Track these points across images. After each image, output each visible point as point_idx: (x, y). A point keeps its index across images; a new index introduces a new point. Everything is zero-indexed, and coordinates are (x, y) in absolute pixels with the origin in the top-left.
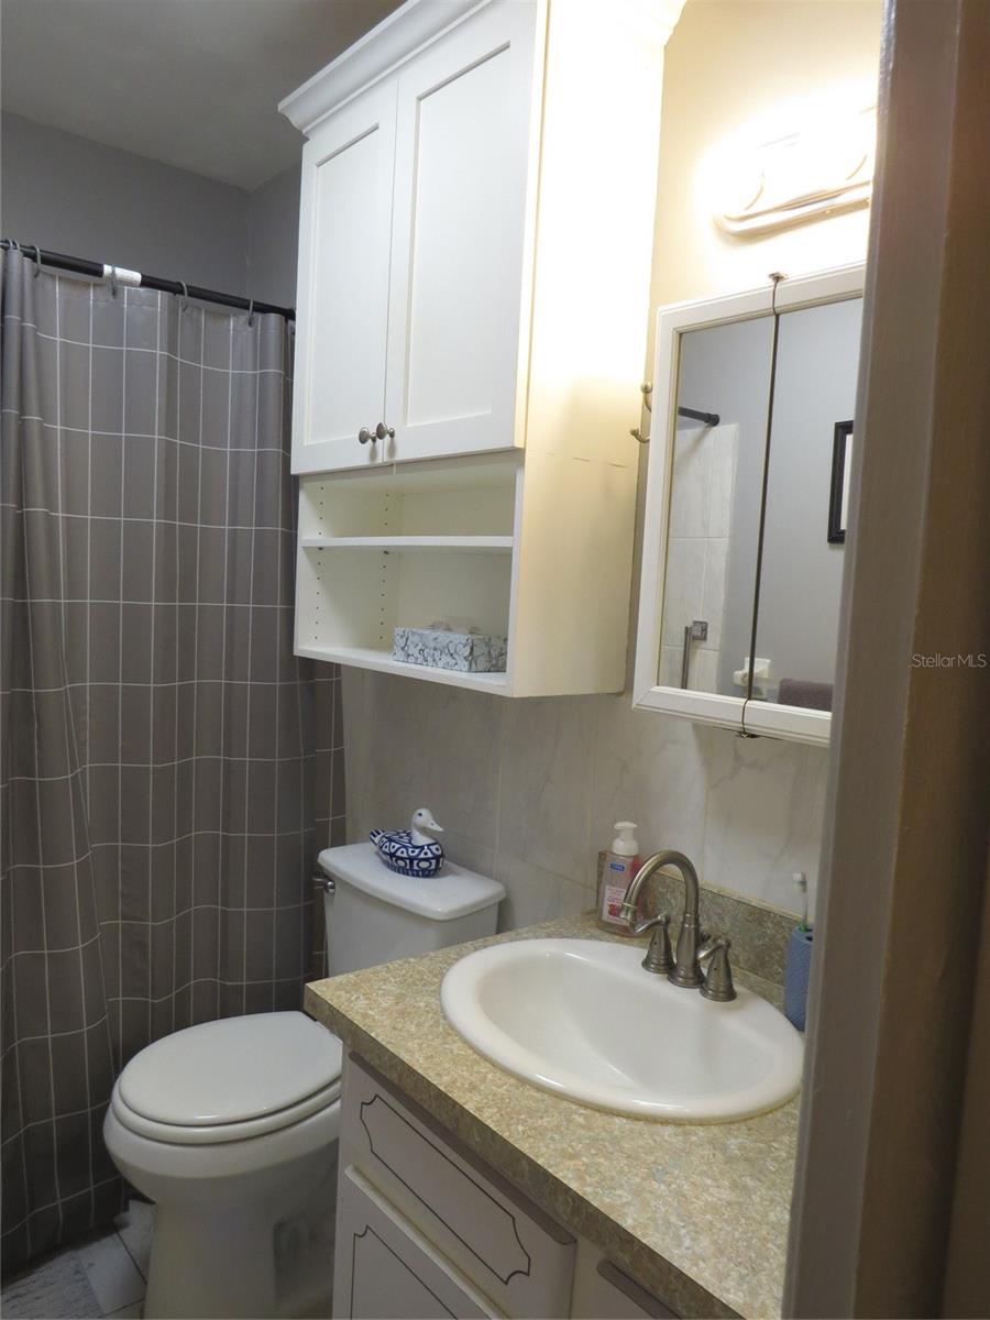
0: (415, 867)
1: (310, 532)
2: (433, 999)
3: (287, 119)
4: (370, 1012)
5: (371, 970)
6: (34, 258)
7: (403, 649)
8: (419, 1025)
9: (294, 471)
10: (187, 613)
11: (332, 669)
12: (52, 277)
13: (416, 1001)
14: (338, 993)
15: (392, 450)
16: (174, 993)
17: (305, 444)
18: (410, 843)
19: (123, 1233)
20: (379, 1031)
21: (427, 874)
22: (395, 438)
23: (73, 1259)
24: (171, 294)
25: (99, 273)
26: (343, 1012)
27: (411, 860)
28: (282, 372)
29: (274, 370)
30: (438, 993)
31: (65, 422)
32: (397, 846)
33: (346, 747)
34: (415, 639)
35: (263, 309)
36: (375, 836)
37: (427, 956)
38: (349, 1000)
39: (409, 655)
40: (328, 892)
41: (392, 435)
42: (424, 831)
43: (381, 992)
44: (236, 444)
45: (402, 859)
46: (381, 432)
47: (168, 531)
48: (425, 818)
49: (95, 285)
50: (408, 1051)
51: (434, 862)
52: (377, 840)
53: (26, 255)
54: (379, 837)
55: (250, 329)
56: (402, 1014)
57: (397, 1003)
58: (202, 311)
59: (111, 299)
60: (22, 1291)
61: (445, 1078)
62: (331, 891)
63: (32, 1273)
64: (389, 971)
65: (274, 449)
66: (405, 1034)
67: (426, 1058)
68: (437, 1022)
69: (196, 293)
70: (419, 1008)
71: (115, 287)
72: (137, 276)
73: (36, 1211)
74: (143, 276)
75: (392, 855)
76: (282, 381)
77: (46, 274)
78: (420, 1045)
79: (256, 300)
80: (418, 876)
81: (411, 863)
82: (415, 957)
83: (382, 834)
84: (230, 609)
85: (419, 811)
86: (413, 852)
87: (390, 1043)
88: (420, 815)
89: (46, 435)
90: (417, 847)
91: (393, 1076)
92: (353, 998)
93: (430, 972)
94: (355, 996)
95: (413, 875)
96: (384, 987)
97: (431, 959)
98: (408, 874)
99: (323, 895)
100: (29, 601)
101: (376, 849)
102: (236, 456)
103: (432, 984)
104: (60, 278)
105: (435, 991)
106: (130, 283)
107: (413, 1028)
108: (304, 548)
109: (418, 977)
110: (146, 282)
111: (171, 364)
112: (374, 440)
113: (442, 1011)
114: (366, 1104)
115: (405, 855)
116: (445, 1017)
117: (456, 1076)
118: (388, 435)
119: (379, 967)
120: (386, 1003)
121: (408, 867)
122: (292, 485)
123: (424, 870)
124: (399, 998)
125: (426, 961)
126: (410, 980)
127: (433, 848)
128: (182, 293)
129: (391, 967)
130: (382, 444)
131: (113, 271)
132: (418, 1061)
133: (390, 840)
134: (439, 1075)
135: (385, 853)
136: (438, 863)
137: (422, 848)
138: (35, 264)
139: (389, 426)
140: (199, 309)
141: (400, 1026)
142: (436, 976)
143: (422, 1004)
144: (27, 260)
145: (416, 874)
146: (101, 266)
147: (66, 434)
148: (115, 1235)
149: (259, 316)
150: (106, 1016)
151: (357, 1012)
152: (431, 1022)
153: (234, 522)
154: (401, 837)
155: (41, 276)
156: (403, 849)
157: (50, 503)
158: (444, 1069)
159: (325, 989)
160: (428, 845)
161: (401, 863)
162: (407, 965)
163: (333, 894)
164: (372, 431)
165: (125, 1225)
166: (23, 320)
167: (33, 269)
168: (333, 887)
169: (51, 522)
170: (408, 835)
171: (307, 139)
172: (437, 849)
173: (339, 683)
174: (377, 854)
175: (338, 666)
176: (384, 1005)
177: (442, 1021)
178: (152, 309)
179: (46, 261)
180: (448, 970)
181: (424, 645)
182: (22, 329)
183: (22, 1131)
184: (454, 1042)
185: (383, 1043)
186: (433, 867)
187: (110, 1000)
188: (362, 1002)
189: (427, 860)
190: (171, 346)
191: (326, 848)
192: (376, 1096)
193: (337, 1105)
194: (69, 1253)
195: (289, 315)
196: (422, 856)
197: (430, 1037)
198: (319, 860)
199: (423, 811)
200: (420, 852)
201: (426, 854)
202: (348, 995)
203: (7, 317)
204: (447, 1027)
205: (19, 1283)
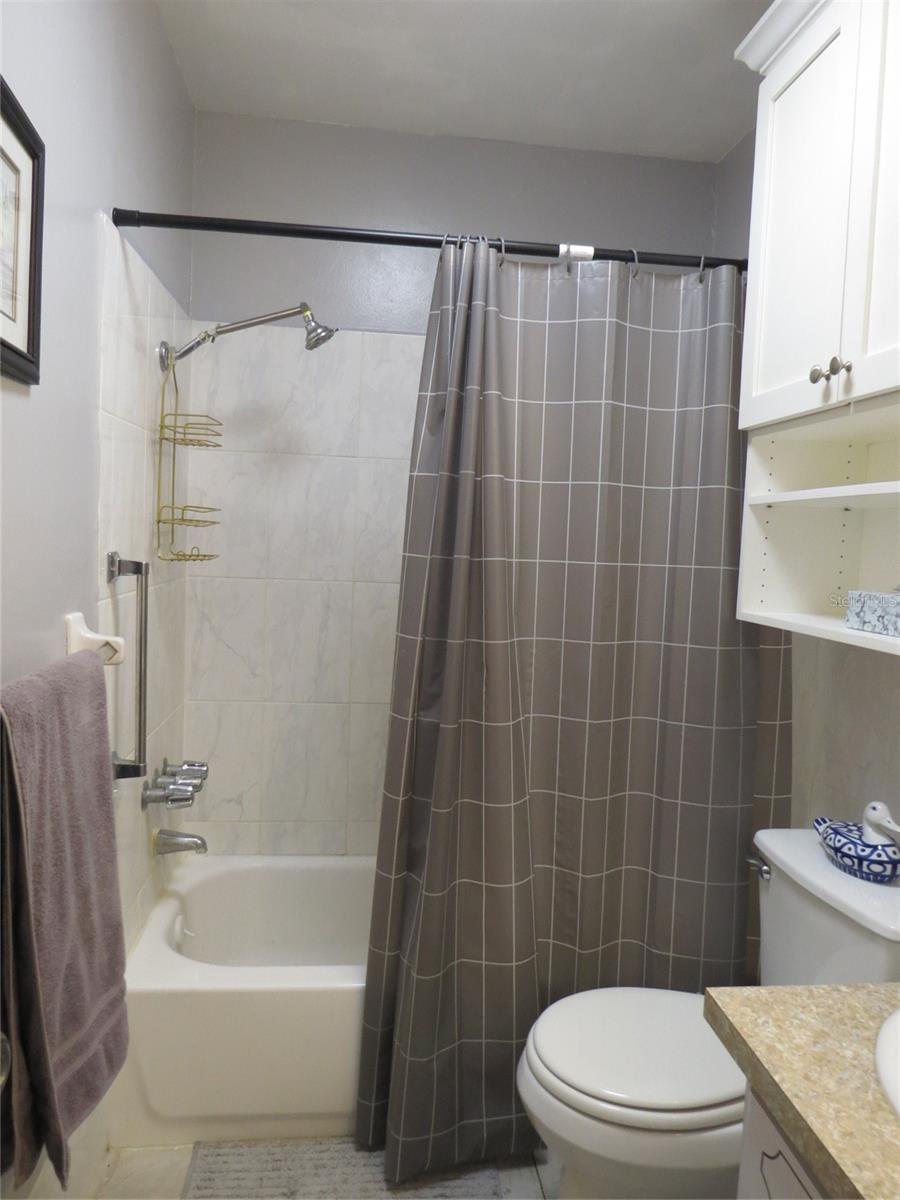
0: (865, 869)
1: (759, 487)
2: (866, 1051)
3: (744, 63)
4: (779, 1046)
5: (788, 989)
6: (499, 249)
7: (858, 615)
8: (840, 1082)
9: (742, 425)
10: (629, 574)
11: (782, 636)
12: (516, 264)
13: (841, 1047)
14: (743, 1009)
15: (848, 386)
16: (600, 948)
17: (754, 395)
18: (860, 839)
19: (541, 1168)
20: (785, 1075)
21: (879, 879)
22: (852, 372)
23: (494, 1178)
24: (624, 263)
25: (555, 253)
26: (745, 1037)
27: (861, 859)
28: (733, 324)
29: (724, 323)
30: (872, 1042)
31: (523, 396)
32: (844, 840)
33: (795, 722)
34: (875, 604)
35: (713, 263)
36: (820, 824)
37: (864, 987)
38: (755, 1023)
39: (865, 623)
40: (762, 876)
41: (849, 369)
42: (879, 828)
43: (796, 1021)
44: (684, 403)
45: (849, 856)
46: (835, 368)
47: (612, 492)
48: (879, 812)
49: (553, 266)
50: (819, 1116)
51: (889, 867)
52: (821, 828)
53: (491, 246)
54: (825, 825)
55: (700, 286)
56: (821, 1060)
57: (815, 1043)
58: (652, 278)
59: (567, 276)
60: (448, 1192)
61: (867, 1175)
62: (766, 876)
63: (459, 1178)
64: (811, 996)
65: (723, 405)
66: (819, 1090)
67: (845, 1134)
68: (865, 1087)
69: (646, 258)
70: (844, 1057)
71: (569, 266)
72: (590, 251)
73: (465, 1122)
74: (596, 250)
75: (837, 850)
76: (732, 335)
77: (509, 262)
78: (838, 1111)
79: (709, 255)
80: (868, 880)
81: (860, 865)
82: (849, 986)
83: (829, 823)
84: (673, 571)
85: (875, 804)
86: (863, 850)
87: (796, 1096)
88: (874, 808)
89: (504, 409)
90: (869, 846)
91: (799, 1143)
92: (760, 1021)
93: (866, 1011)
94: (763, 1019)
95: (862, 878)
96: (802, 1016)
97: (869, 993)
98: (856, 876)
99: (758, 879)
100: (483, 559)
101: (819, 839)
102: (683, 416)
103: (866, 1029)
104: (523, 264)
105: (869, 1040)
106: (583, 258)
107: (832, 1085)
108: (751, 506)
109: (848, 1013)
110: (597, 256)
111: (620, 330)
112: (828, 378)
113: (875, 1071)
114: (769, 1157)
115: (852, 853)
116: (878, 1081)
117: (883, 1175)
118: (844, 370)
119: (799, 989)
120: (802, 1038)
121: (856, 867)
122: (740, 441)
123: (876, 875)
124: (820, 1036)
125: (862, 994)
126: (837, 1015)
127: (890, 850)
128: (633, 260)
129: (815, 991)
130: (838, 380)
131: (568, 251)
132: (831, 1134)
133: (836, 832)
134: (858, 1166)
135: (830, 846)
136: (894, 868)
137: (875, 848)
138: (499, 254)
139: (844, 360)
140: (650, 274)
141: (814, 1076)
142: (872, 1018)
143: (849, 1054)
144: (493, 251)
145: (866, 877)
146: (558, 246)
147: (523, 406)
148: (534, 1169)
149: (710, 272)
150: (534, 956)
151: (762, 1042)
152: (857, 1083)
153: (678, 482)
154: (850, 831)
155: (505, 265)
156: (851, 846)
157: (505, 469)
158: (867, 1159)
159: (728, 1000)
160: (883, 846)
161: (848, 861)
162: (835, 993)
163: (768, 880)
164: (825, 368)
165: (544, 1162)
166: (486, 305)
167: (498, 259)
168: (768, 873)
169: (506, 488)
170: (860, 829)
171: (763, 78)
172: (895, 853)
173: (788, 652)
174: (821, 845)
175: (788, 634)
176: (797, 1041)
177: (873, 1085)
178: (603, 279)
179: (509, 250)
180: (890, 1014)
181: (884, 610)
182: (486, 314)
183: (456, 1044)
184: (886, 1122)
185: (788, 1094)
186: (888, 872)
187: (539, 940)
188: (771, 1030)
189: (881, 863)
190: (621, 313)
191: (766, 827)
192: (780, 1153)
193: (739, 1127)
194: (491, 1170)
195: (742, 266)
196: (874, 857)
197: (853, 1104)
198: (756, 841)
199: (879, 805)
200: (872, 853)
201: (879, 855)
202: (754, 1015)
203: (474, 303)
204: (878, 1096)
205: (447, 1183)
